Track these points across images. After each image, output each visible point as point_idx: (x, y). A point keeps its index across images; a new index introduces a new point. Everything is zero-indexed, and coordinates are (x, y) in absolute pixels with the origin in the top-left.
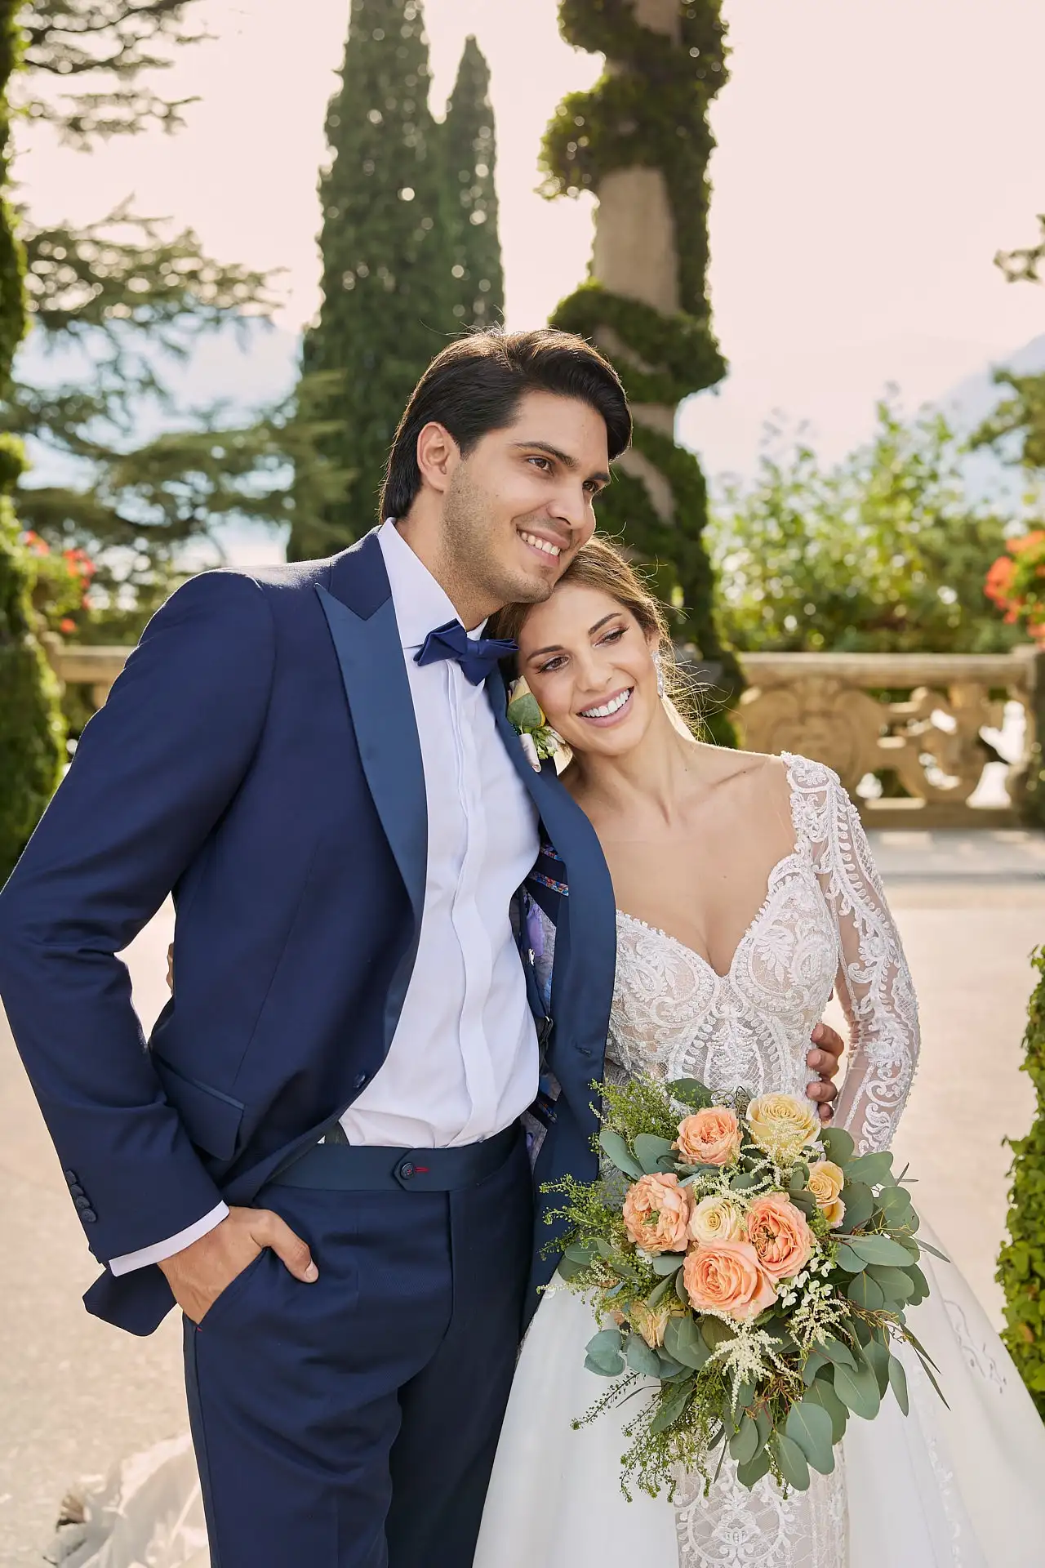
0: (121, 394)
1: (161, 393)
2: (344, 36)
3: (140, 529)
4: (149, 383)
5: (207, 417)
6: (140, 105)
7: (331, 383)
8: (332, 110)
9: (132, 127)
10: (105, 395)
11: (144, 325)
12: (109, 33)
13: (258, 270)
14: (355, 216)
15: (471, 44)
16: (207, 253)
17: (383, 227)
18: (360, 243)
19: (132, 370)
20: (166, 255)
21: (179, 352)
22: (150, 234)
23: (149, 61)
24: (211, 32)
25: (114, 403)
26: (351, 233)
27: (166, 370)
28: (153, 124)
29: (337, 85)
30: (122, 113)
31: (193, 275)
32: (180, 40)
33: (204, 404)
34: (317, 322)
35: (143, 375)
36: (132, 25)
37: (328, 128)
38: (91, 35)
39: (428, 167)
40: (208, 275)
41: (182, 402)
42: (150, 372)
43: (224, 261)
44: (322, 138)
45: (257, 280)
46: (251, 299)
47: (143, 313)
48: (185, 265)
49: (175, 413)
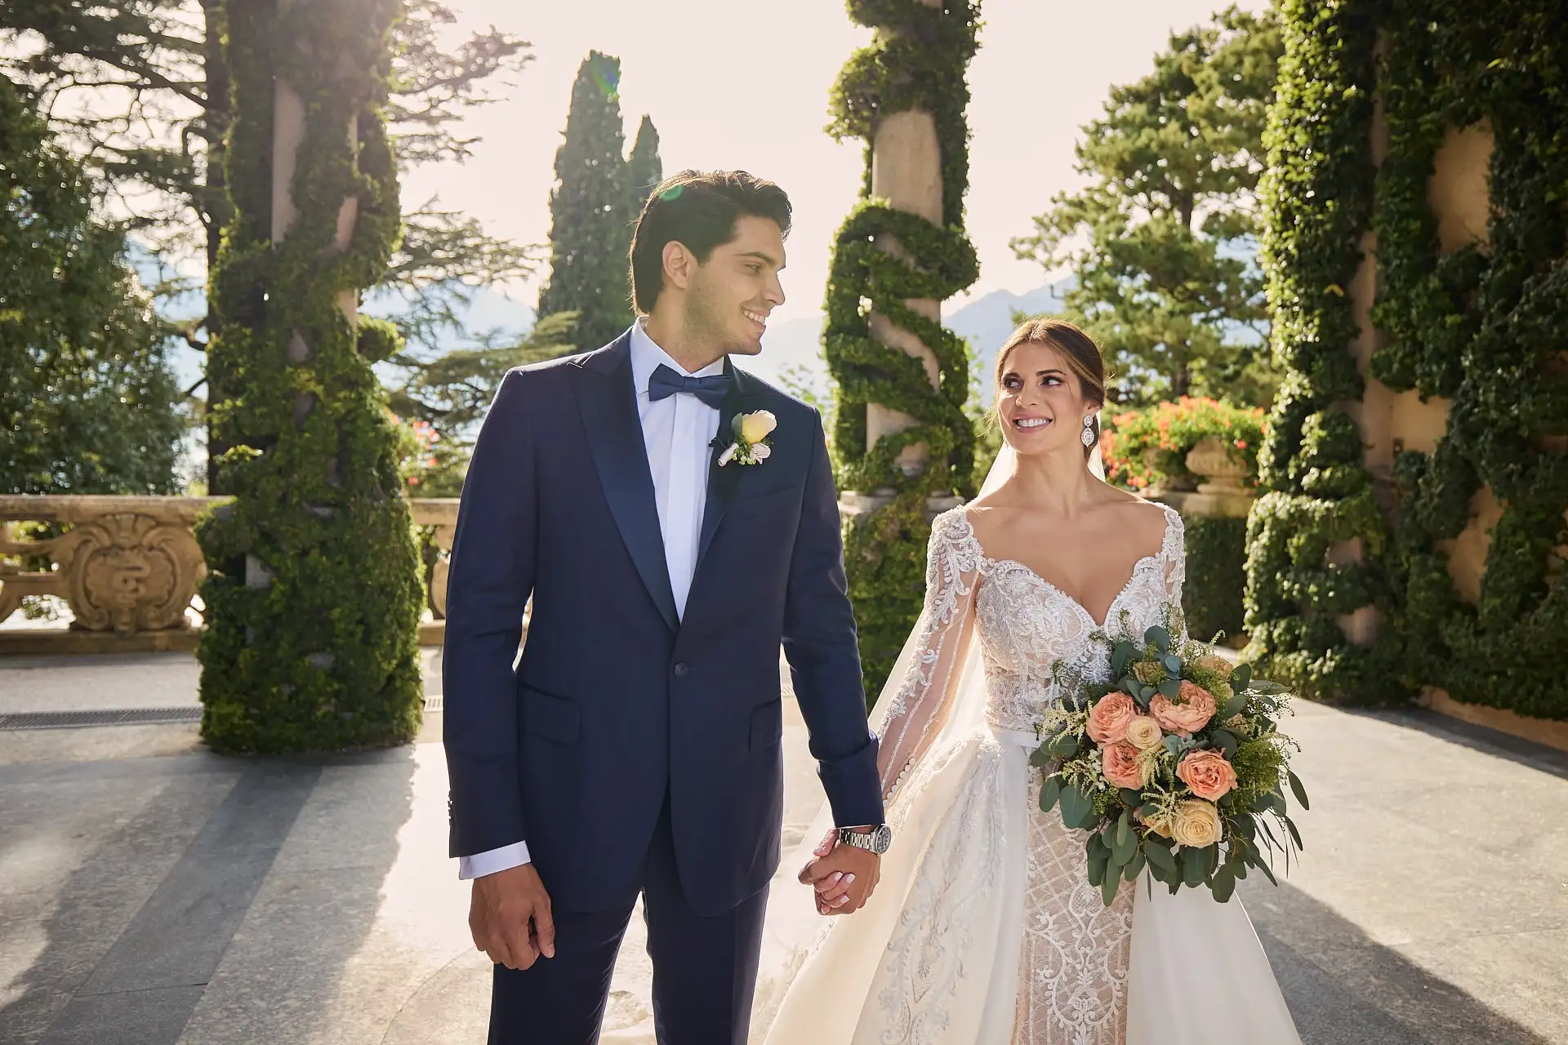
0: (429, 321)
1: (456, 324)
2: (568, 112)
3: (439, 414)
4: (448, 316)
5: (487, 340)
6: (440, 144)
7: (569, 319)
8: (559, 156)
9: (436, 158)
10: (418, 325)
11: (440, 282)
12: (423, 96)
13: (520, 245)
14: (575, 221)
15: (646, 120)
16: (485, 234)
17: (593, 227)
18: (577, 237)
19: (436, 307)
20: (458, 235)
21: (464, 300)
22: (449, 223)
23: (448, 116)
24: (490, 97)
25: (424, 328)
26: (571, 230)
27: (457, 309)
28: (449, 155)
29: (562, 141)
30: (430, 147)
31: (477, 248)
32: (469, 103)
33: (485, 332)
34: (548, 286)
35: (443, 310)
36: (438, 92)
37: (556, 167)
38: (410, 97)
39: (619, 193)
40: (486, 249)
41: (469, 330)
42: (448, 309)
43: (499, 237)
44: (553, 174)
45: (519, 253)
46: (514, 265)
47: (440, 273)
48: (470, 242)
49: (464, 337)
